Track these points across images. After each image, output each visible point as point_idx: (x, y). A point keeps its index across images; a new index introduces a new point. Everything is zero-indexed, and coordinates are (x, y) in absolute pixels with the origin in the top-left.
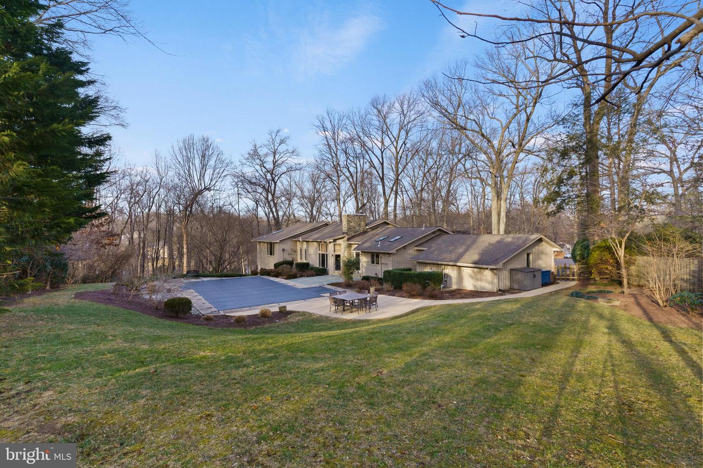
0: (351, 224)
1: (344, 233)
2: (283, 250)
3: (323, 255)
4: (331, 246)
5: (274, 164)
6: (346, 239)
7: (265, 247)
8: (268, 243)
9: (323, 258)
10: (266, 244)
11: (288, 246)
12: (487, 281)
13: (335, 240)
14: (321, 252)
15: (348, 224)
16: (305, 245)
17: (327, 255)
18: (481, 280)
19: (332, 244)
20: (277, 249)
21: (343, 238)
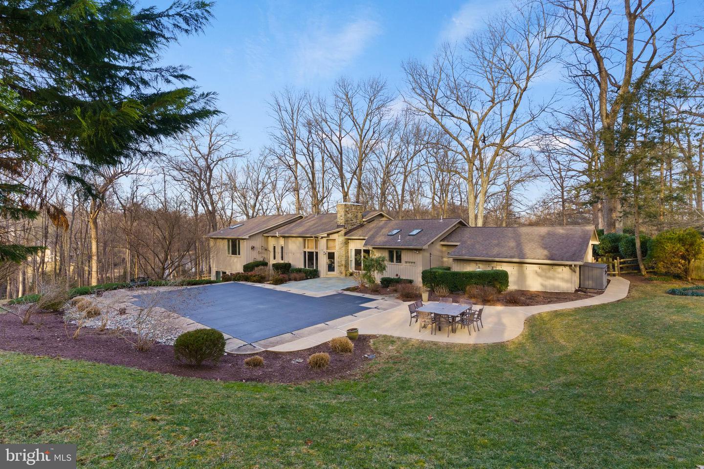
0: (348, 215)
1: (339, 226)
2: (253, 248)
3: (311, 254)
4: (323, 243)
5: (210, 148)
6: (343, 232)
7: (224, 245)
8: (228, 239)
9: (311, 257)
10: (226, 241)
11: (258, 242)
12: (563, 279)
13: (328, 235)
14: (307, 250)
15: (345, 215)
16: (282, 242)
17: (317, 253)
18: (553, 278)
19: (325, 240)
20: (244, 247)
21: (338, 232)
